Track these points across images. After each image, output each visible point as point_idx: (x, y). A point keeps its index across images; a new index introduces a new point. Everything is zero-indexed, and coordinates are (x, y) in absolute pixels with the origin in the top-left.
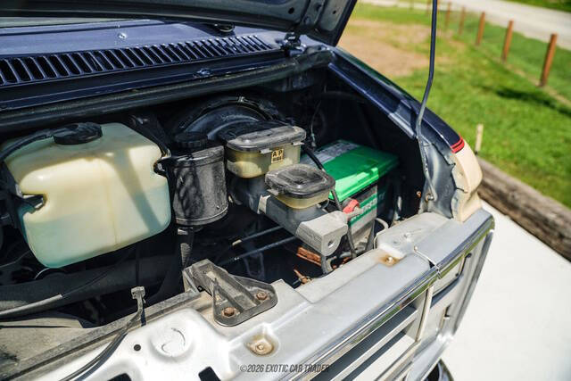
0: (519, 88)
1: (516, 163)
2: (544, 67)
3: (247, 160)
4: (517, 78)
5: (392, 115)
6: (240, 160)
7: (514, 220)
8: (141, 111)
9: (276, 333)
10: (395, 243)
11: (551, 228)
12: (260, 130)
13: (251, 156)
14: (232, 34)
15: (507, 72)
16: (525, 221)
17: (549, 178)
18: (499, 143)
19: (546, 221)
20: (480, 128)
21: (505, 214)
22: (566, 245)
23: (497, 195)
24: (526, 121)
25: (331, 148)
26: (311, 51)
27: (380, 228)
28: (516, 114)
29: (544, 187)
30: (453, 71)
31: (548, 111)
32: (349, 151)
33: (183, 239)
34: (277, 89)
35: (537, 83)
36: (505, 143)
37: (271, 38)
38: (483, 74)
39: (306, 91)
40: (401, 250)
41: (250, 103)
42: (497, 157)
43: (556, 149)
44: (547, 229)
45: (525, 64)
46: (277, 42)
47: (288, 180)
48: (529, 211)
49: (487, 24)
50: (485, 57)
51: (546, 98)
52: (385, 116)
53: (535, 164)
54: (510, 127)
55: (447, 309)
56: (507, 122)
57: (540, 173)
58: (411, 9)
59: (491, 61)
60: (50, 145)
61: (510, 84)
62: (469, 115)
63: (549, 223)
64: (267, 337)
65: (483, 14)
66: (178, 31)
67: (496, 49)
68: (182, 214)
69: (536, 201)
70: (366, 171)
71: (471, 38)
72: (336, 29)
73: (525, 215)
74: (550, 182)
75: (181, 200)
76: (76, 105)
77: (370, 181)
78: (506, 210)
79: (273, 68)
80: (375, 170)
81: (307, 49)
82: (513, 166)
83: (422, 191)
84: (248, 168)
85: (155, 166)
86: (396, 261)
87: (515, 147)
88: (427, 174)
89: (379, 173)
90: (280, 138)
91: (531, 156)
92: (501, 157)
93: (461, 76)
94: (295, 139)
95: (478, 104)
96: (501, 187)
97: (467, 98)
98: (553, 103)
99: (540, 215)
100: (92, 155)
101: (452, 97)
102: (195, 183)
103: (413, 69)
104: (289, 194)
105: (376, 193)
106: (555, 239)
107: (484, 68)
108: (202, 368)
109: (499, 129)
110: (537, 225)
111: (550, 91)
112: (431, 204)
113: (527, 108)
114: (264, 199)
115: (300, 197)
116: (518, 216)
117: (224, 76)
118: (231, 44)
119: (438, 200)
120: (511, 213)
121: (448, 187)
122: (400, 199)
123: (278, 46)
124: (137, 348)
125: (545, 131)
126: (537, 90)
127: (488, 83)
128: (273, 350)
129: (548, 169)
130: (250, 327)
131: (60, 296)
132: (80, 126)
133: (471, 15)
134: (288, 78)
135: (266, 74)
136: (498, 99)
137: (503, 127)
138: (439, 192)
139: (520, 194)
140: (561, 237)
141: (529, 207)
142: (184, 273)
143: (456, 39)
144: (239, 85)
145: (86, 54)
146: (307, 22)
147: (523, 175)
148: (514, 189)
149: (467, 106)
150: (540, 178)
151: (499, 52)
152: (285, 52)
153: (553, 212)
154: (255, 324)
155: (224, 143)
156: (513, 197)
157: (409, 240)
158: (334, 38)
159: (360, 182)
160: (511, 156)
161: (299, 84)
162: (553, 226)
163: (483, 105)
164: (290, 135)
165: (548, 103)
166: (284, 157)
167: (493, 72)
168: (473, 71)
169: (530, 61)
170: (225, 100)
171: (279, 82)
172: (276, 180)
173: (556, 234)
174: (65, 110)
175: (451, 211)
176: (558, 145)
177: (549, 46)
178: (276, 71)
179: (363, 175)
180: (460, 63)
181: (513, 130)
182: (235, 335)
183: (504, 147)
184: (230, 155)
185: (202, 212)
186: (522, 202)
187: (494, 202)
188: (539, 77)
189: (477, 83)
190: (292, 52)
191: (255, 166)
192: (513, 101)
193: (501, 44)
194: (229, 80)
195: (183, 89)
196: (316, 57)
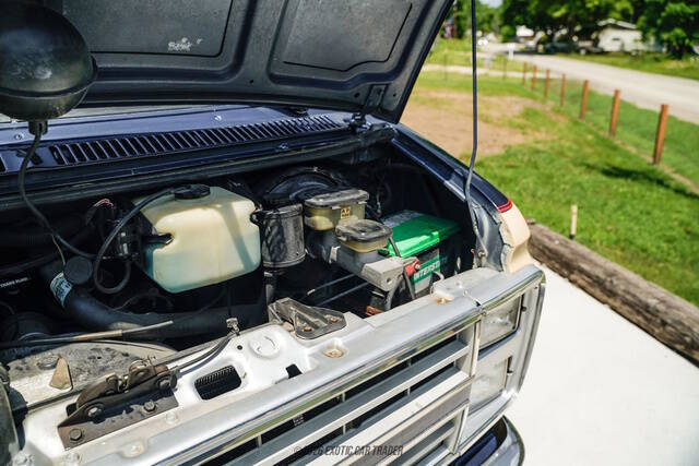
0: (629, 166)
1: (623, 250)
2: (657, 142)
3: (321, 215)
4: (627, 155)
5: (447, 182)
6: (314, 215)
7: (614, 309)
8: (236, 177)
9: (344, 344)
10: (448, 289)
11: (653, 315)
12: (331, 192)
13: (324, 211)
14: (306, 115)
15: (615, 148)
16: (625, 309)
17: (661, 265)
18: (603, 227)
19: (647, 307)
20: (575, 208)
21: (604, 303)
22: (670, 333)
23: (595, 281)
24: (635, 202)
25: (397, 217)
26: (376, 128)
27: (438, 278)
28: (624, 195)
29: (655, 276)
30: (552, 148)
31: (662, 190)
32: (413, 219)
33: (267, 281)
34: (346, 162)
35: (650, 160)
36: (609, 228)
37: (339, 118)
38: (588, 150)
39: (372, 164)
40: (453, 294)
41: (323, 172)
42: (601, 243)
43: (669, 233)
44: (649, 316)
45: (637, 139)
46: (345, 121)
47: (354, 230)
48: (628, 297)
49: (592, 94)
50: (590, 132)
51: (660, 177)
52: (441, 183)
53: (644, 250)
54: (615, 210)
55: (510, 359)
56: (613, 204)
57: (651, 259)
58: (504, 77)
59: (597, 136)
60: (172, 200)
61: (618, 161)
62: (568, 197)
63: (650, 309)
64: (338, 348)
65: (586, 83)
66: (262, 113)
67: (603, 121)
68: (269, 258)
69: (637, 286)
70: (427, 235)
71: (575, 110)
72: (397, 108)
73: (626, 303)
74: (661, 270)
75: (268, 246)
76: (188, 171)
77: (431, 243)
78: (605, 298)
79: (342, 143)
80: (436, 233)
81: (372, 127)
82: (619, 253)
83: (474, 247)
84: (322, 222)
85: (251, 216)
86: (447, 301)
87: (622, 231)
88: (477, 231)
89: (440, 236)
90: (347, 198)
91: (639, 242)
92: (605, 243)
93: (561, 154)
94: (359, 199)
95: (579, 184)
96: (599, 273)
97: (568, 178)
98: (666, 183)
99: (640, 301)
100: (206, 205)
101: (550, 177)
102: (281, 231)
103: (505, 146)
104: (355, 240)
105: (438, 256)
106: (658, 328)
107: (589, 144)
108: (288, 365)
109: (603, 212)
110: (639, 313)
111: (664, 168)
112: (484, 260)
113: (637, 188)
114: (335, 249)
115: (364, 241)
116: (617, 304)
117: (300, 150)
118: (306, 123)
119: (489, 255)
120: (611, 301)
121: (497, 243)
122: (459, 259)
123: (346, 125)
124: (240, 348)
125: (656, 213)
126: (651, 168)
127: (591, 161)
128: (343, 354)
129: (659, 256)
130: (325, 341)
131: (171, 322)
132: (193, 186)
133: (573, 83)
134: (355, 152)
135: (335, 148)
136: (604, 178)
137: (608, 210)
138: (490, 249)
139: (618, 279)
140: (664, 324)
141: (629, 293)
142: (270, 308)
143: (558, 112)
144: (313, 157)
145: (192, 133)
146: (371, 104)
147: (630, 262)
148: (612, 274)
149: (568, 187)
150: (650, 265)
151: (607, 126)
152: (352, 130)
153: (655, 298)
154: (328, 338)
155: (302, 202)
156: (611, 282)
157: (461, 287)
158: (396, 116)
159: (422, 243)
160: (617, 242)
161: (365, 157)
162: (655, 313)
163: (585, 185)
164: (356, 196)
165: (660, 182)
166: (351, 214)
167: (599, 149)
168: (575, 147)
169: (643, 135)
170: (302, 169)
171: (347, 155)
172: (345, 230)
173: (659, 321)
174: (182, 174)
175: (501, 264)
176: (671, 228)
177: (661, 116)
178: (344, 146)
179: (424, 238)
180: (560, 139)
181: (620, 213)
182: (312, 345)
183: (608, 232)
184: (307, 211)
185: (285, 257)
186: (620, 288)
187: (591, 290)
188: (651, 152)
189: (579, 160)
190: (358, 130)
191: (327, 220)
192: (621, 181)
193: (609, 117)
194: (305, 153)
195: (269, 160)
196: (380, 133)
